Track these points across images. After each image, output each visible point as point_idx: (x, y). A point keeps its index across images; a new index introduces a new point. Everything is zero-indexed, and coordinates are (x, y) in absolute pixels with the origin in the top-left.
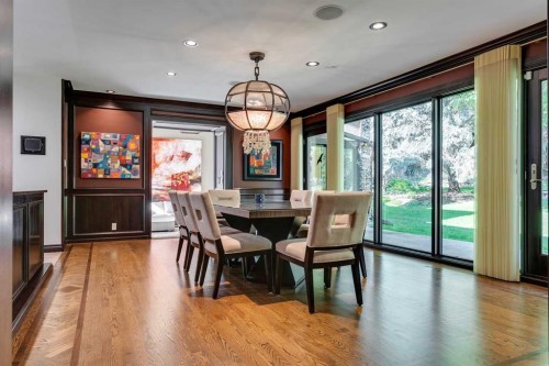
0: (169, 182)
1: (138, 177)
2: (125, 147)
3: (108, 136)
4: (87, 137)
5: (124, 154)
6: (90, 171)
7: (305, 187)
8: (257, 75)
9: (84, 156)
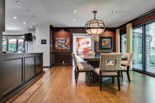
0: (83, 50)
1: (69, 49)
2: (66, 41)
3: (62, 38)
4: (57, 39)
5: (66, 43)
6: (57, 48)
7: (121, 52)
8: (95, 18)
9: (56, 44)
